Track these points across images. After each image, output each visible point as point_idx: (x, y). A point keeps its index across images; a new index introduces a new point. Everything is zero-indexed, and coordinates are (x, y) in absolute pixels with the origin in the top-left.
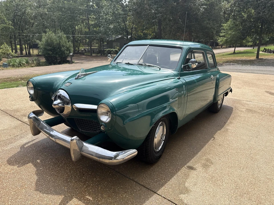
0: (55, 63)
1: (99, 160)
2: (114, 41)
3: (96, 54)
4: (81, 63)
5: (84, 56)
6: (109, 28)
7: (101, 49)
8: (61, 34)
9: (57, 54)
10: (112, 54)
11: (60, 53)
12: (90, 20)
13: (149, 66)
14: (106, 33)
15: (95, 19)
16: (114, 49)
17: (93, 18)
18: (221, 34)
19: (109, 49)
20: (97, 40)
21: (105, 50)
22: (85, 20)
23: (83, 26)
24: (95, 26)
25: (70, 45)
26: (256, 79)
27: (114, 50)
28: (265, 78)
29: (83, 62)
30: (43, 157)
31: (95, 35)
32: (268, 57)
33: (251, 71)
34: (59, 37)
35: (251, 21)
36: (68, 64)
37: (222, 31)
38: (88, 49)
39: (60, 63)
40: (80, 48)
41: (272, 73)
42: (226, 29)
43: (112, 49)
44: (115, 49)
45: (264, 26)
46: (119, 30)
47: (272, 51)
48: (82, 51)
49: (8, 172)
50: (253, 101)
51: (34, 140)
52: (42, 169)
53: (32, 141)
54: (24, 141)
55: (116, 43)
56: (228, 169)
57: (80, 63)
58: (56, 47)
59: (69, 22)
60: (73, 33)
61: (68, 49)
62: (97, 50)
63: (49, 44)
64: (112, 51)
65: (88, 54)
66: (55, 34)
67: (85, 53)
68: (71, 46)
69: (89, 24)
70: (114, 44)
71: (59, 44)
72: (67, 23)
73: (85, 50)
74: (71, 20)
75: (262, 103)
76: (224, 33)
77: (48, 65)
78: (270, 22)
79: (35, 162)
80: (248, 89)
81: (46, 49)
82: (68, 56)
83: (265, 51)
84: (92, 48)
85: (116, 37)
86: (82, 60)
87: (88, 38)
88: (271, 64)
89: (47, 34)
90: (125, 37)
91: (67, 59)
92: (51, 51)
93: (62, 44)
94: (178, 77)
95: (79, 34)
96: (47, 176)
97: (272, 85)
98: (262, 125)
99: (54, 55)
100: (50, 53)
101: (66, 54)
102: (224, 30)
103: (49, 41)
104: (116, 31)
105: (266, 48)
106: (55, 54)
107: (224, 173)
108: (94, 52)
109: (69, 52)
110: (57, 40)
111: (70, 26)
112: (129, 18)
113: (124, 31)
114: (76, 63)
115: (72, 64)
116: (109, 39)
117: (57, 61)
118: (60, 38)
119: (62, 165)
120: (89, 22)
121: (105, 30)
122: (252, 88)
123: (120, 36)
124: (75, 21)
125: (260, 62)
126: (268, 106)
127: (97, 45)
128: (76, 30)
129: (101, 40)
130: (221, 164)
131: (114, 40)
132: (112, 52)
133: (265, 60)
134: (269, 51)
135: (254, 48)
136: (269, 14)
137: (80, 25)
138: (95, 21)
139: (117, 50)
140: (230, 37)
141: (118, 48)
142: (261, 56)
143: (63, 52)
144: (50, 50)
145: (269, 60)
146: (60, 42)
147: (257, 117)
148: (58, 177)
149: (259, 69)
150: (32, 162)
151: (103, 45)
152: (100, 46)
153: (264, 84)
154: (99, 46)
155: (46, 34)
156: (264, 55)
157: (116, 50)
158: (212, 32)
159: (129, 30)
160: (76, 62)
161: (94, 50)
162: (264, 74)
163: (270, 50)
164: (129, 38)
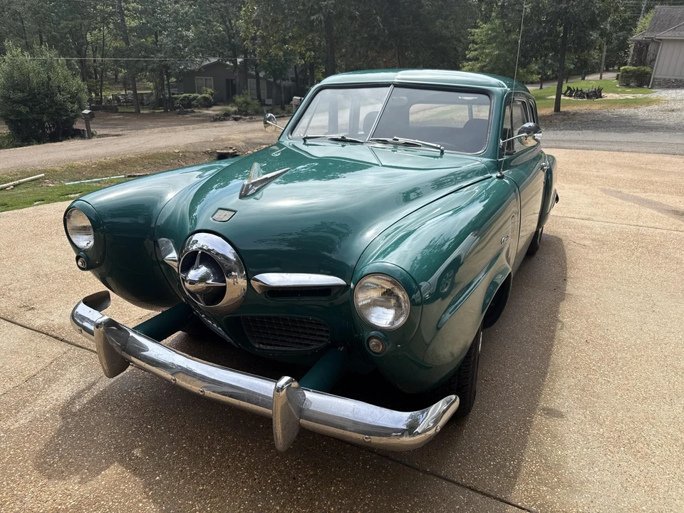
0: (41, 140)
1: (367, 440)
2: (200, 72)
3: (150, 109)
4: (117, 135)
5: (117, 117)
6: (185, 38)
7: (164, 96)
8: (50, 55)
9: (43, 114)
10: (196, 107)
11: (54, 110)
12: (127, 16)
13: (407, 144)
14: (175, 51)
15: (142, 12)
16: (201, 94)
17: (136, 10)
18: (470, 55)
19: (185, 95)
20: (152, 70)
21: (176, 99)
22: (111, 14)
23: (109, 33)
24: (142, 31)
25: (79, 86)
26: (574, 163)
27: (200, 96)
28: (593, 160)
29: (121, 133)
30: (147, 440)
31: (145, 57)
32: (579, 108)
33: (553, 144)
34: (46, 63)
35: (540, 22)
36: (80, 141)
37: (471, 46)
38: (126, 95)
39: (54, 138)
40: (103, 93)
41: (601, 147)
42: (479, 41)
43: (194, 95)
44: (203, 95)
45: (570, 33)
46: (212, 42)
47: (584, 93)
48: (109, 101)
49: (55, 506)
50: (595, 218)
51: (94, 384)
52: (161, 481)
53: (89, 388)
54: (62, 392)
55: (204, 78)
56: (640, 405)
57: (113, 136)
58: (39, 94)
59: (65, 22)
60: (80, 53)
61: (74, 98)
62: (153, 98)
63: (18, 85)
64: (195, 98)
65: (128, 111)
66: (32, 54)
67: (119, 107)
68: (83, 90)
69: (125, 26)
70: (199, 81)
71: (48, 83)
72: (59, 24)
73: (119, 100)
74: (70, 17)
75: (615, 221)
76: (475, 50)
77: (20, 146)
78: (582, 23)
79: (130, 459)
80: (570, 188)
81: (9, 98)
82: (76, 116)
83: (571, 92)
84: (138, 92)
85: (202, 62)
86: (115, 126)
87: (127, 65)
88: (590, 124)
89: (8, 54)
90: (228, 63)
91: (75, 127)
92: (25, 105)
93: (54, 84)
94: (499, 175)
95: (98, 55)
96: (189, 500)
97: (615, 175)
98: (646, 278)
99: (35, 116)
100: (23, 109)
101: (72, 111)
102: (476, 44)
103: (16, 74)
104: (206, 47)
105: (571, 86)
106: (38, 114)
107: (638, 420)
108: (143, 104)
109: (80, 107)
110: (39, 73)
111: (70, 32)
112: (245, 11)
113: (227, 47)
114: (100, 136)
115: (89, 138)
116: (185, 68)
117: (44, 131)
118: (49, 66)
119: (216, 457)
120: (123, 20)
121: (175, 42)
122: (576, 186)
123: (213, 60)
124: (83, 19)
125: (564, 120)
126: (634, 229)
127: (151, 84)
128: (88, 43)
129: (163, 71)
130: (617, 394)
131: (200, 70)
132: (194, 102)
133: (574, 114)
134: (579, 93)
135: (541, 88)
136: (583, 4)
137: (100, 30)
138: (142, 20)
139: (207, 95)
140: (491, 61)
141: (210, 90)
142: (565, 106)
143: (61, 109)
144: (23, 102)
145: (583, 114)
146: (50, 79)
147: (624, 258)
148: (223, 499)
149: (567, 137)
150: (121, 462)
151: (168, 84)
152: (160, 87)
153: (596, 174)
154: (156, 88)
155: (5, 55)
156: (568, 103)
157: (204, 97)
158: (455, 49)
159: (247, 44)
160: (100, 132)
161: (142, 97)
162: (583, 149)
163: (581, 91)
164: (238, 64)
